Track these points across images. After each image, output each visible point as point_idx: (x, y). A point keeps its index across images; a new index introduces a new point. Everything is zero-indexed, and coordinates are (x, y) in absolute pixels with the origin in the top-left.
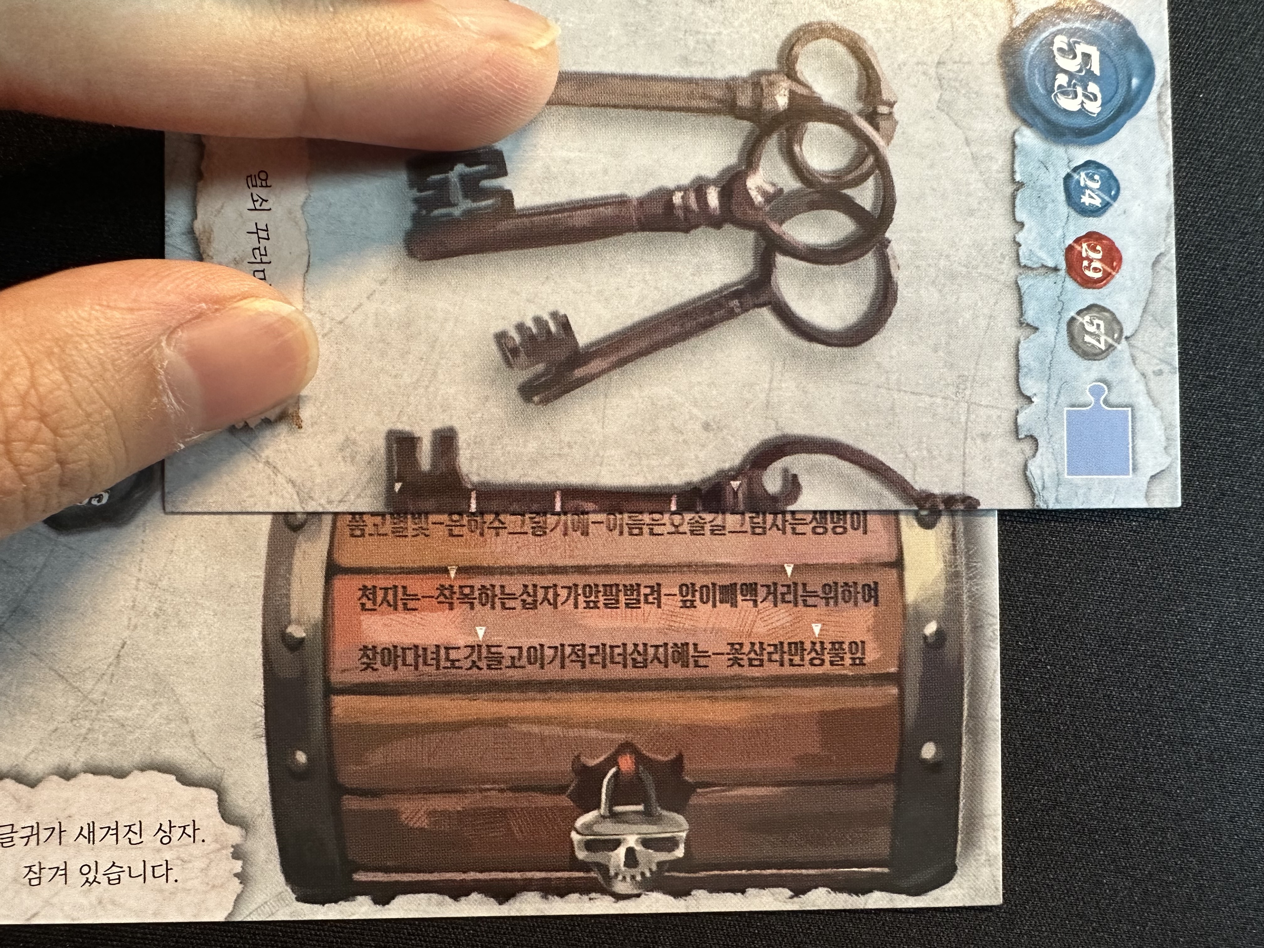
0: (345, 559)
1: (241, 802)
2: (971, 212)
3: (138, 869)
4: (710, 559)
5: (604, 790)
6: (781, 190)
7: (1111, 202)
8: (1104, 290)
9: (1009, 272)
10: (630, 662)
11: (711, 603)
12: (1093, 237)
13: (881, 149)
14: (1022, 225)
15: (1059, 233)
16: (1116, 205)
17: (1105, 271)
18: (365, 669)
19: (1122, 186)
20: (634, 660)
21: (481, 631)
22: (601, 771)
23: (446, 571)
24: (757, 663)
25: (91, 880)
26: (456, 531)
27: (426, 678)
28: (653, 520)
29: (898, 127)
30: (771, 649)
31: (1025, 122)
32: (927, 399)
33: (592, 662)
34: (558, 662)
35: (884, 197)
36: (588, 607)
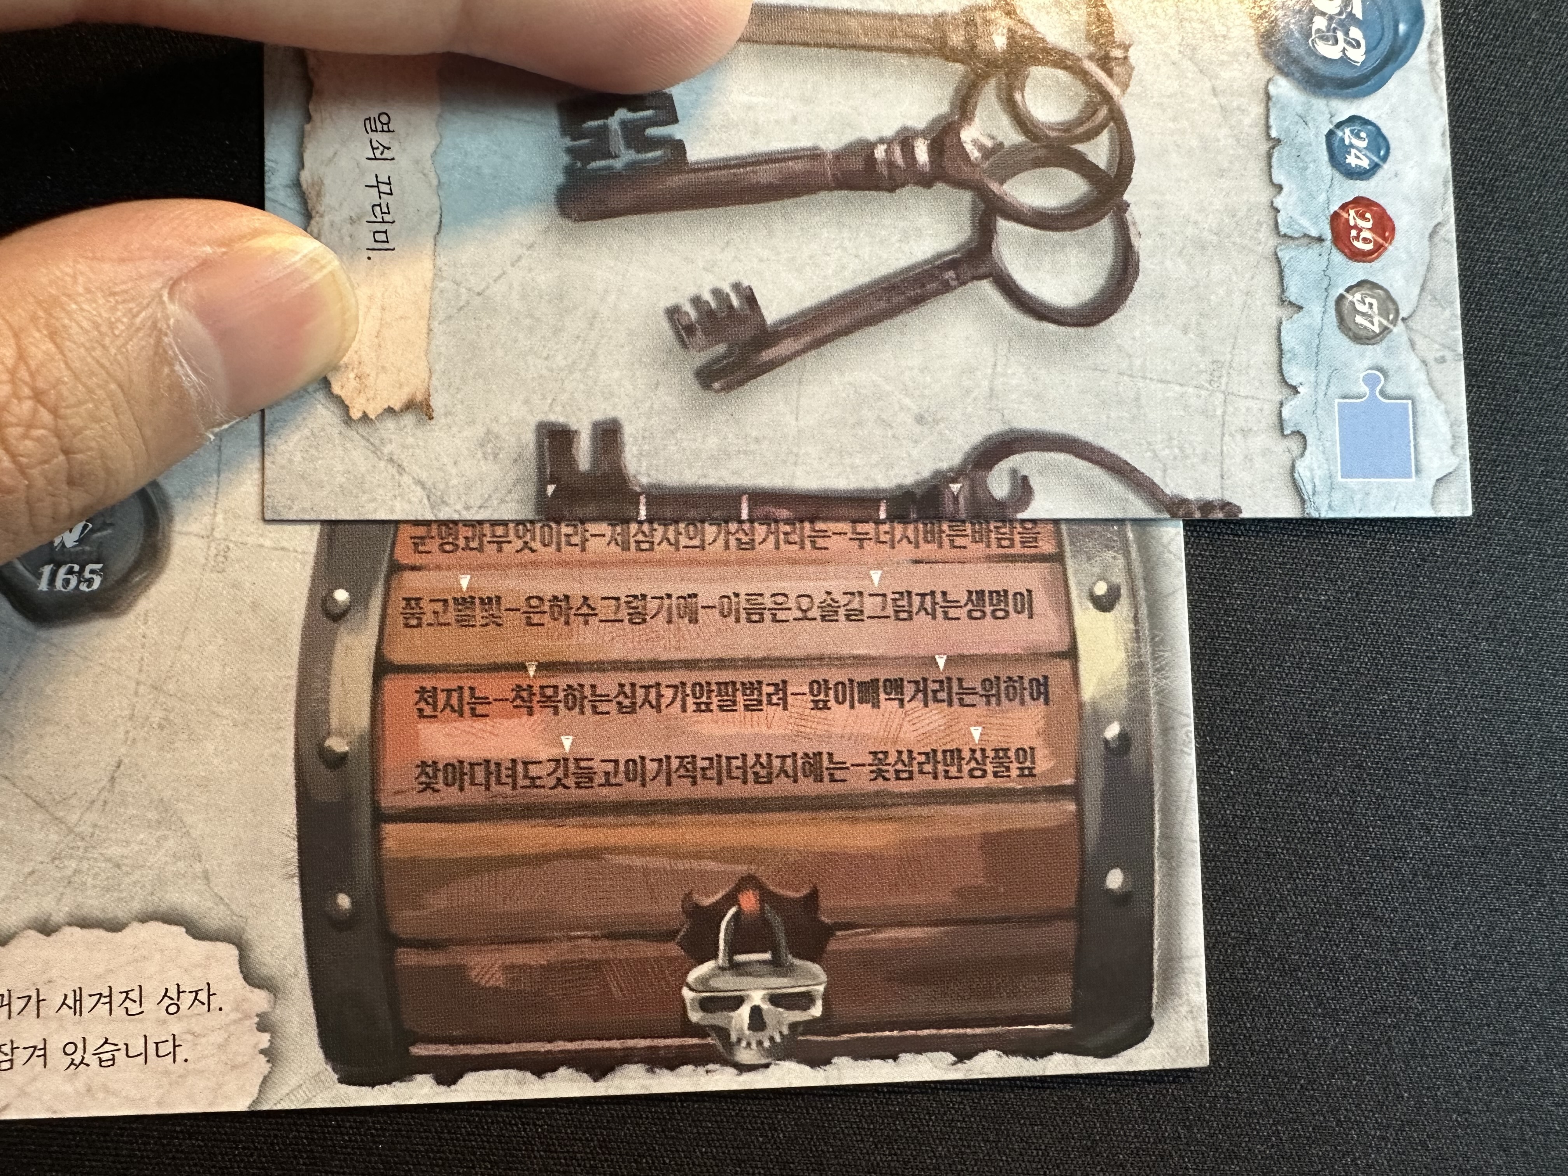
0: (398, 655)
1: (268, 959)
2: (1222, 173)
3: (137, 1047)
4: (845, 651)
5: (722, 935)
6: (1001, 144)
7: (1380, 163)
8: (1376, 265)
9: (1267, 241)
10: (751, 777)
11: (848, 703)
12: (1361, 203)
13: (1116, 99)
14: (1280, 188)
15: (1322, 197)
16: (1386, 166)
17: (1376, 242)
18: (424, 790)
19: (1393, 145)
20: (756, 774)
21: (567, 742)
22: (717, 911)
23: (522, 667)
24: (905, 775)
25: (77, 1062)
26: (536, 619)
27: (500, 801)
28: (776, 603)
29: (1135, 73)
30: (922, 758)
31: (1281, 70)
32: (1177, 388)
33: (704, 777)
34: (663, 778)
35: (1121, 152)
36: (698, 710)
